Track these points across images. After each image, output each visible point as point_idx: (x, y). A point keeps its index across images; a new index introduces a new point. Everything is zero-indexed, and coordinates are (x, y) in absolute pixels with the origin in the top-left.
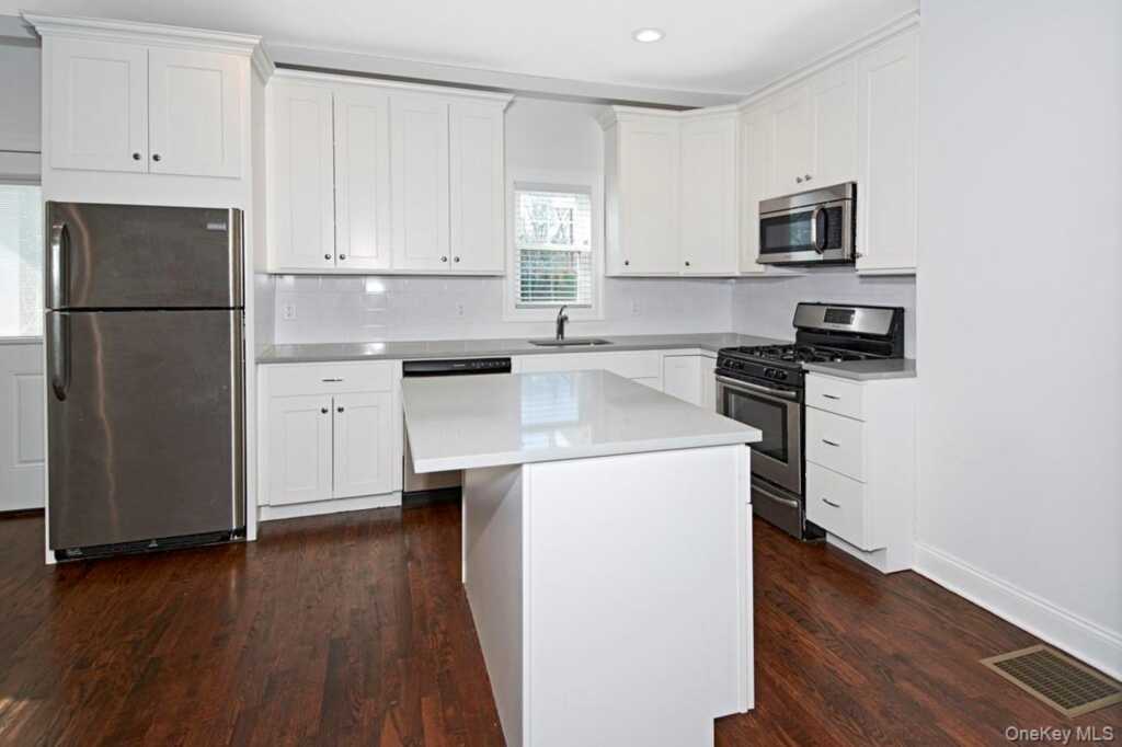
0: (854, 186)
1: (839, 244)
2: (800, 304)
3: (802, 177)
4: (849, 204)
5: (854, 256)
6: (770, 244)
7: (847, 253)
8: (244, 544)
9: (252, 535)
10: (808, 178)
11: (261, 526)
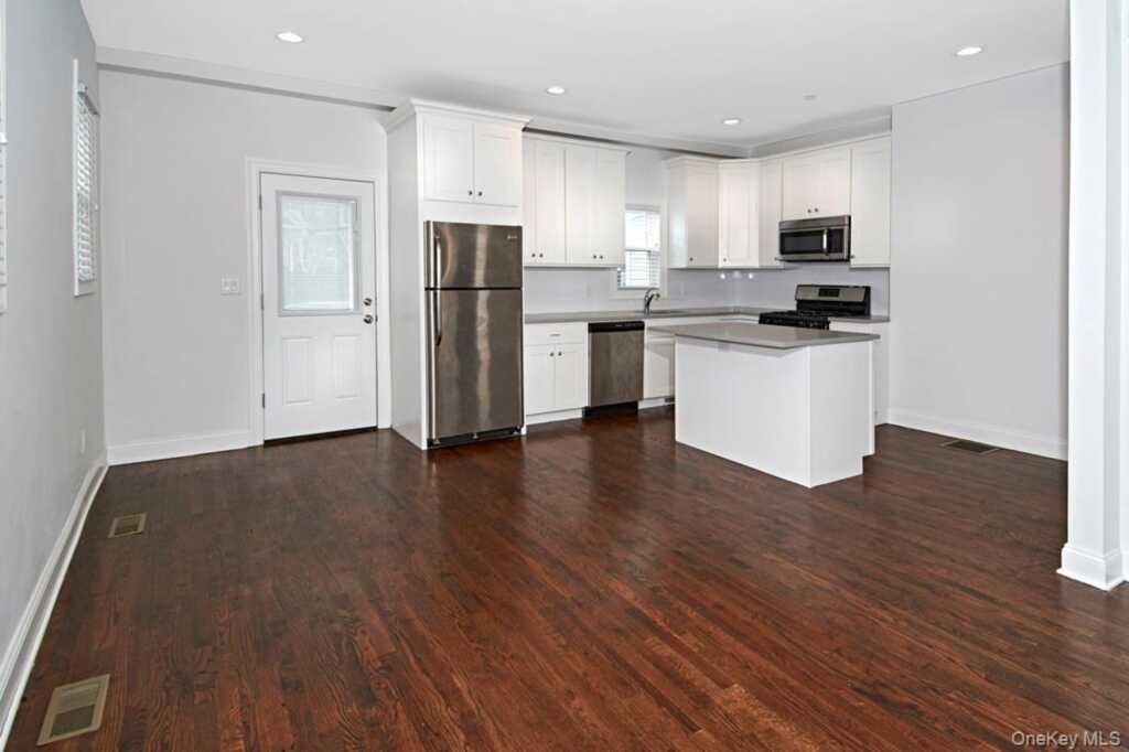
0: (850, 218)
1: (841, 251)
2: (799, 286)
3: (813, 209)
4: (846, 228)
5: (849, 256)
6: (788, 248)
7: (845, 255)
8: (520, 436)
9: (524, 431)
10: (816, 210)
11: (528, 427)
